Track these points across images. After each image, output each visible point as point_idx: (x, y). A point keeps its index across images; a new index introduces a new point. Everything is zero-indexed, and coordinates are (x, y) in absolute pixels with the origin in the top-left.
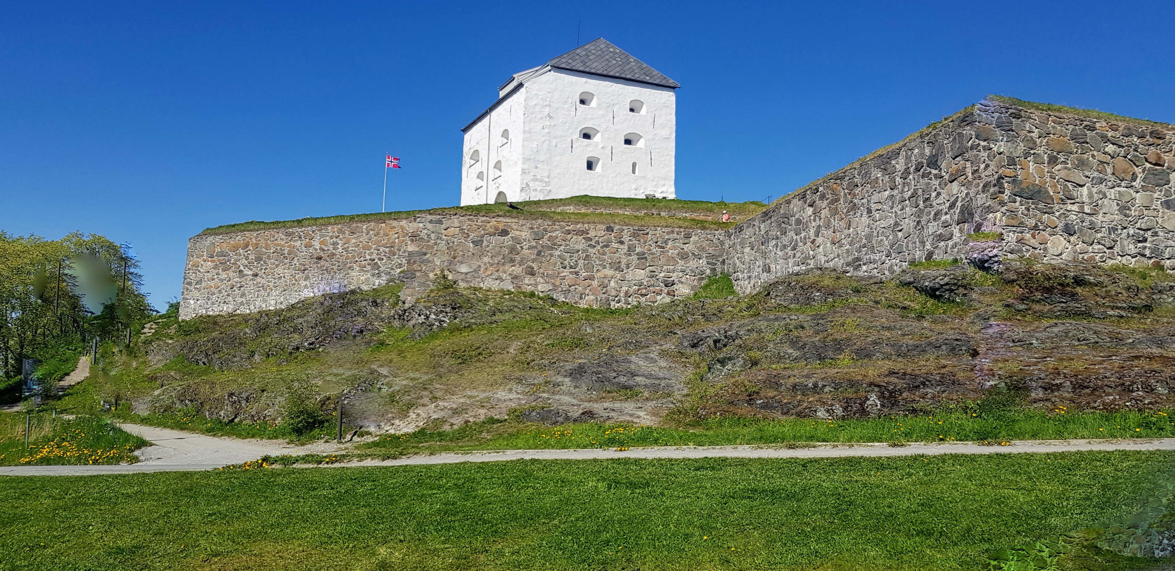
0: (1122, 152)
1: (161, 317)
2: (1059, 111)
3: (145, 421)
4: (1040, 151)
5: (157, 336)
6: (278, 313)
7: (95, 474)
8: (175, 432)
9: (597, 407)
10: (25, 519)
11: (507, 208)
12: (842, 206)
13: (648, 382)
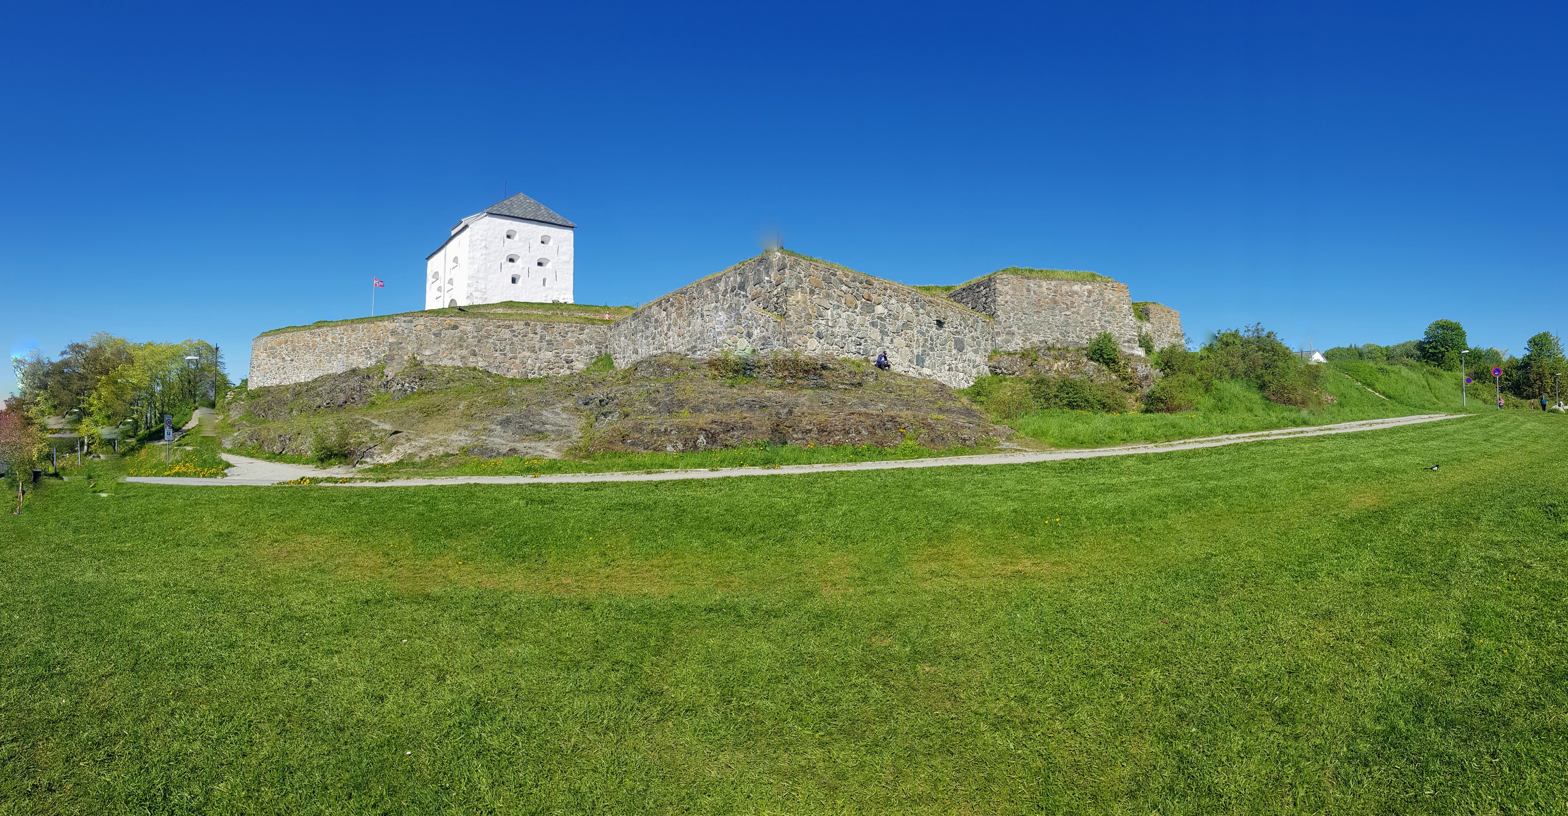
0: (851, 290)
1: (236, 388)
2: (816, 261)
3: (229, 451)
4: (805, 285)
5: (234, 400)
6: (307, 384)
7: (205, 484)
8: (247, 458)
9: (519, 446)
10: (168, 510)
11: (457, 311)
12: (685, 311)
13: (554, 428)
